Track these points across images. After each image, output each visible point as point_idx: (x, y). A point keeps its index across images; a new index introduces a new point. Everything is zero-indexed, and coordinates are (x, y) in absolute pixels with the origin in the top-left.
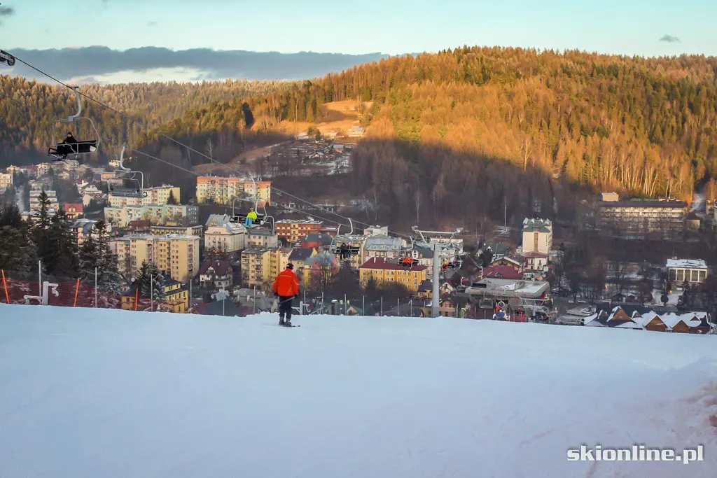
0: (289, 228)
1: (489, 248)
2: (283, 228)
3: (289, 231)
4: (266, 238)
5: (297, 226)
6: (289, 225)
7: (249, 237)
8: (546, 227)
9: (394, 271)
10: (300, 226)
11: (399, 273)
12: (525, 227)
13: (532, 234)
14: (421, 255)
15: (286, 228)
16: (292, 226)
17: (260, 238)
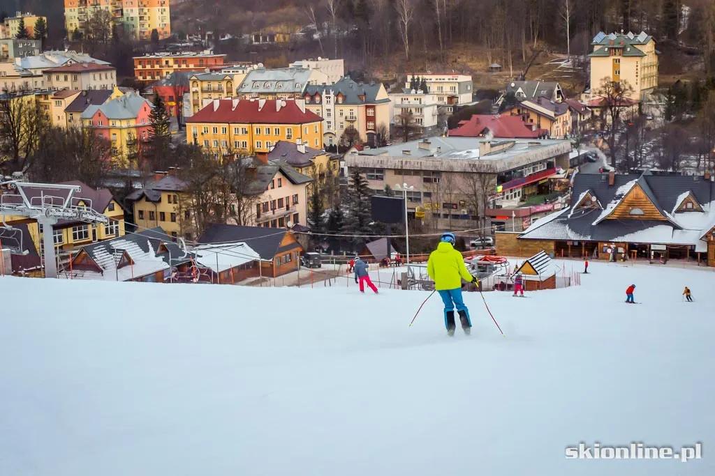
0: (157, 67)
1: (520, 90)
2: (148, 67)
3: (159, 72)
4: (76, 79)
5: (171, 62)
6: (158, 61)
7: (49, 79)
8: (639, 47)
9: (246, 126)
10: (176, 61)
11: (259, 131)
12: (596, 48)
13: (609, 61)
14: (340, 99)
15: (153, 66)
16: (164, 63)
17: (66, 79)
